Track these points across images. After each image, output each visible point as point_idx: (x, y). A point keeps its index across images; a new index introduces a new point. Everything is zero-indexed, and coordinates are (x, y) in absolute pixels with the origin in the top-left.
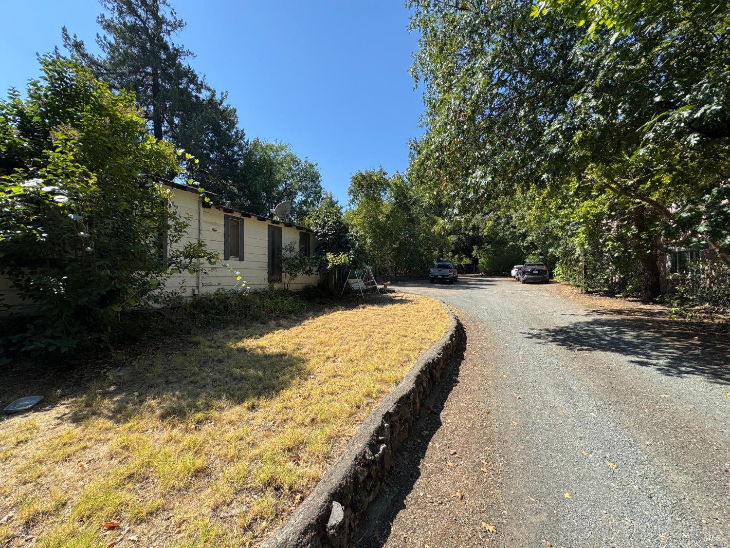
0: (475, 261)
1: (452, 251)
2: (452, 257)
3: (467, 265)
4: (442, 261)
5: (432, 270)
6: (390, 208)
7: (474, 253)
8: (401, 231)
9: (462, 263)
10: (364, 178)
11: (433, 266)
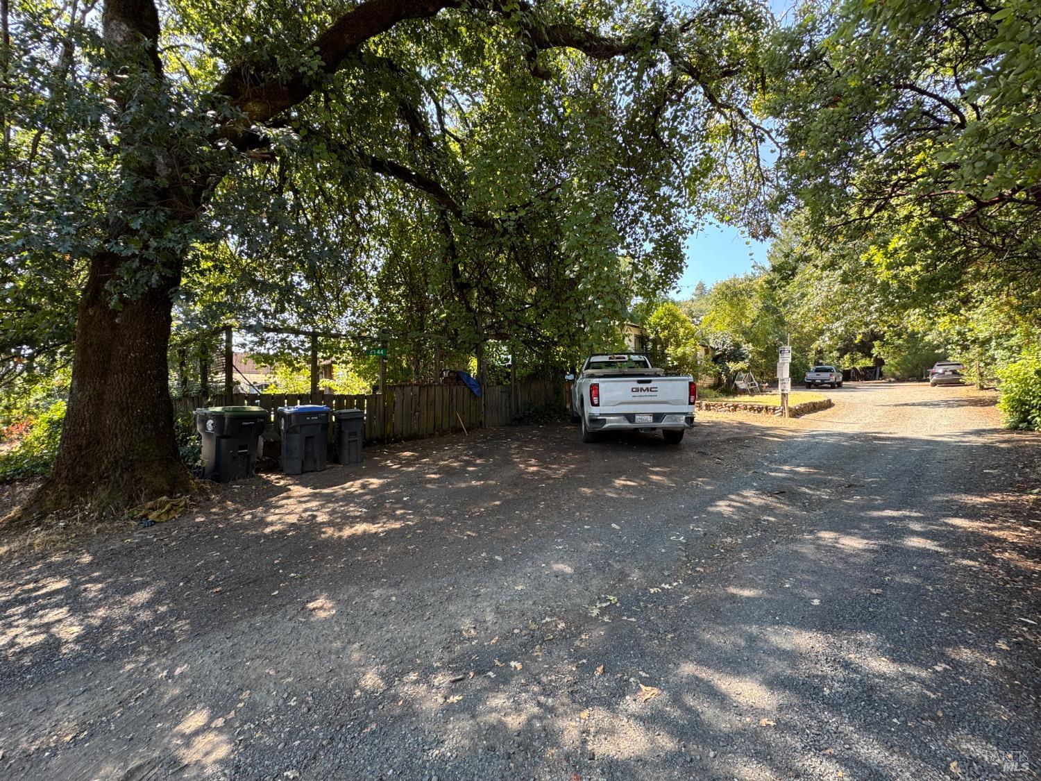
0: (879, 362)
1: (838, 350)
2: (839, 358)
3: (865, 369)
4: (821, 364)
5: (808, 375)
6: (756, 313)
7: (875, 351)
8: (769, 334)
9: (858, 367)
10: (728, 287)
11: (809, 370)
